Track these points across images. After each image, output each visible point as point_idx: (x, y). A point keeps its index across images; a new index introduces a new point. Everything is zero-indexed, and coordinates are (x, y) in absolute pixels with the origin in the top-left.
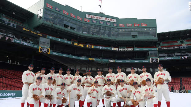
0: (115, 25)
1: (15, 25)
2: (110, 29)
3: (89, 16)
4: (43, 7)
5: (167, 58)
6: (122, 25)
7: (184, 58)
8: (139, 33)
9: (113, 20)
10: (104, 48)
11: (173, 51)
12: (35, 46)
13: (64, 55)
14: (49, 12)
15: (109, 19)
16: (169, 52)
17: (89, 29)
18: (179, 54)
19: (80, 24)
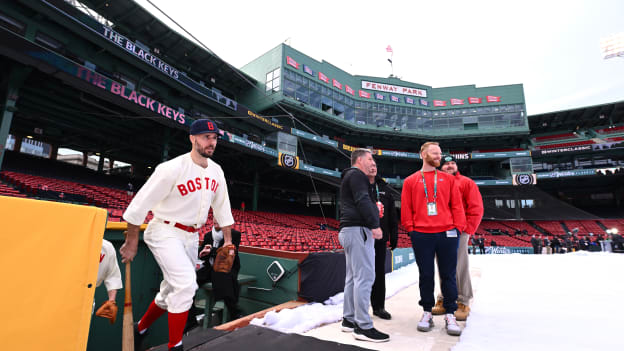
0: (424, 103)
1: (235, 103)
2: (414, 113)
3: (368, 85)
4: (280, 65)
5: (559, 174)
6: (439, 103)
7: (607, 171)
8: (480, 119)
9: (420, 93)
10: (403, 155)
11: (571, 157)
12: (271, 152)
13: (326, 172)
14: (292, 77)
15: (412, 90)
16: (558, 161)
17: (370, 112)
18: (589, 163)
19: (351, 103)
